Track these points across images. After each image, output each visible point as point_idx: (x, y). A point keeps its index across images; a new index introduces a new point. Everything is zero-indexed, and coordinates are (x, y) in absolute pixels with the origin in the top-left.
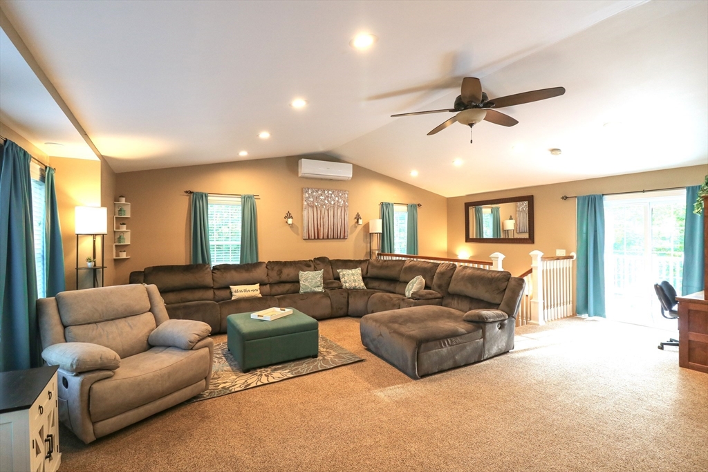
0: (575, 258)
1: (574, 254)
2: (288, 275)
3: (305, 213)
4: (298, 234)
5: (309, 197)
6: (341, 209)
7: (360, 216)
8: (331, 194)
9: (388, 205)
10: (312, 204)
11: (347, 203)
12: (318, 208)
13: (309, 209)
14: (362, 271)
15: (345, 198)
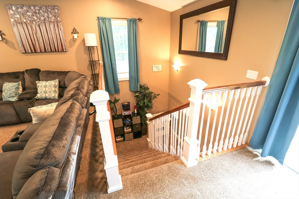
0: (267, 84)
1: (267, 79)
3: (15, 29)
4: (15, 49)
5: (14, 14)
6: (53, 25)
7: (77, 31)
8: (39, 10)
9: (104, 20)
10: (20, 21)
11: (58, 19)
12: (27, 24)
13: (18, 25)
14: (60, 82)
15: (55, 13)
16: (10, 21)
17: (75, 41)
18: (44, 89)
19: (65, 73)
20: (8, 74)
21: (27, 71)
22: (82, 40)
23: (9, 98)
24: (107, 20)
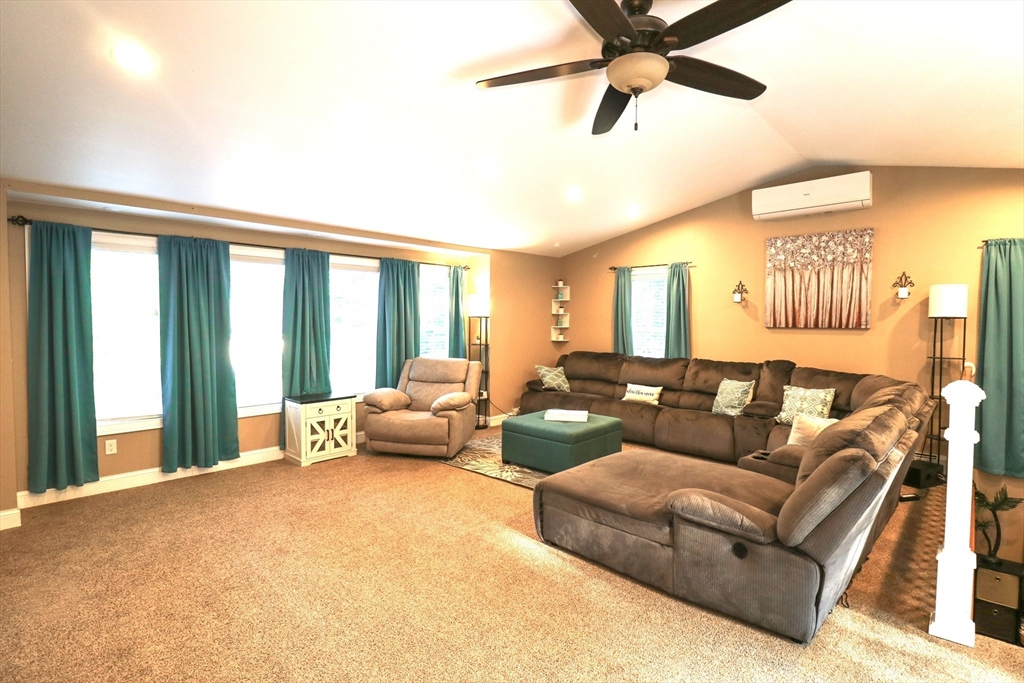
2: (706, 382)
3: (769, 282)
4: (756, 319)
5: (777, 253)
6: (851, 268)
7: (909, 280)
8: (828, 242)
9: (1008, 247)
10: (783, 266)
11: (867, 255)
12: (795, 271)
13: (777, 273)
14: (836, 396)
15: (863, 244)
16: (765, 267)
17: (899, 304)
18: (798, 404)
19: (856, 378)
20: (733, 365)
21: (768, 363)
22: (919, 300)
23: (727, 407)
24: (1018, 247)
